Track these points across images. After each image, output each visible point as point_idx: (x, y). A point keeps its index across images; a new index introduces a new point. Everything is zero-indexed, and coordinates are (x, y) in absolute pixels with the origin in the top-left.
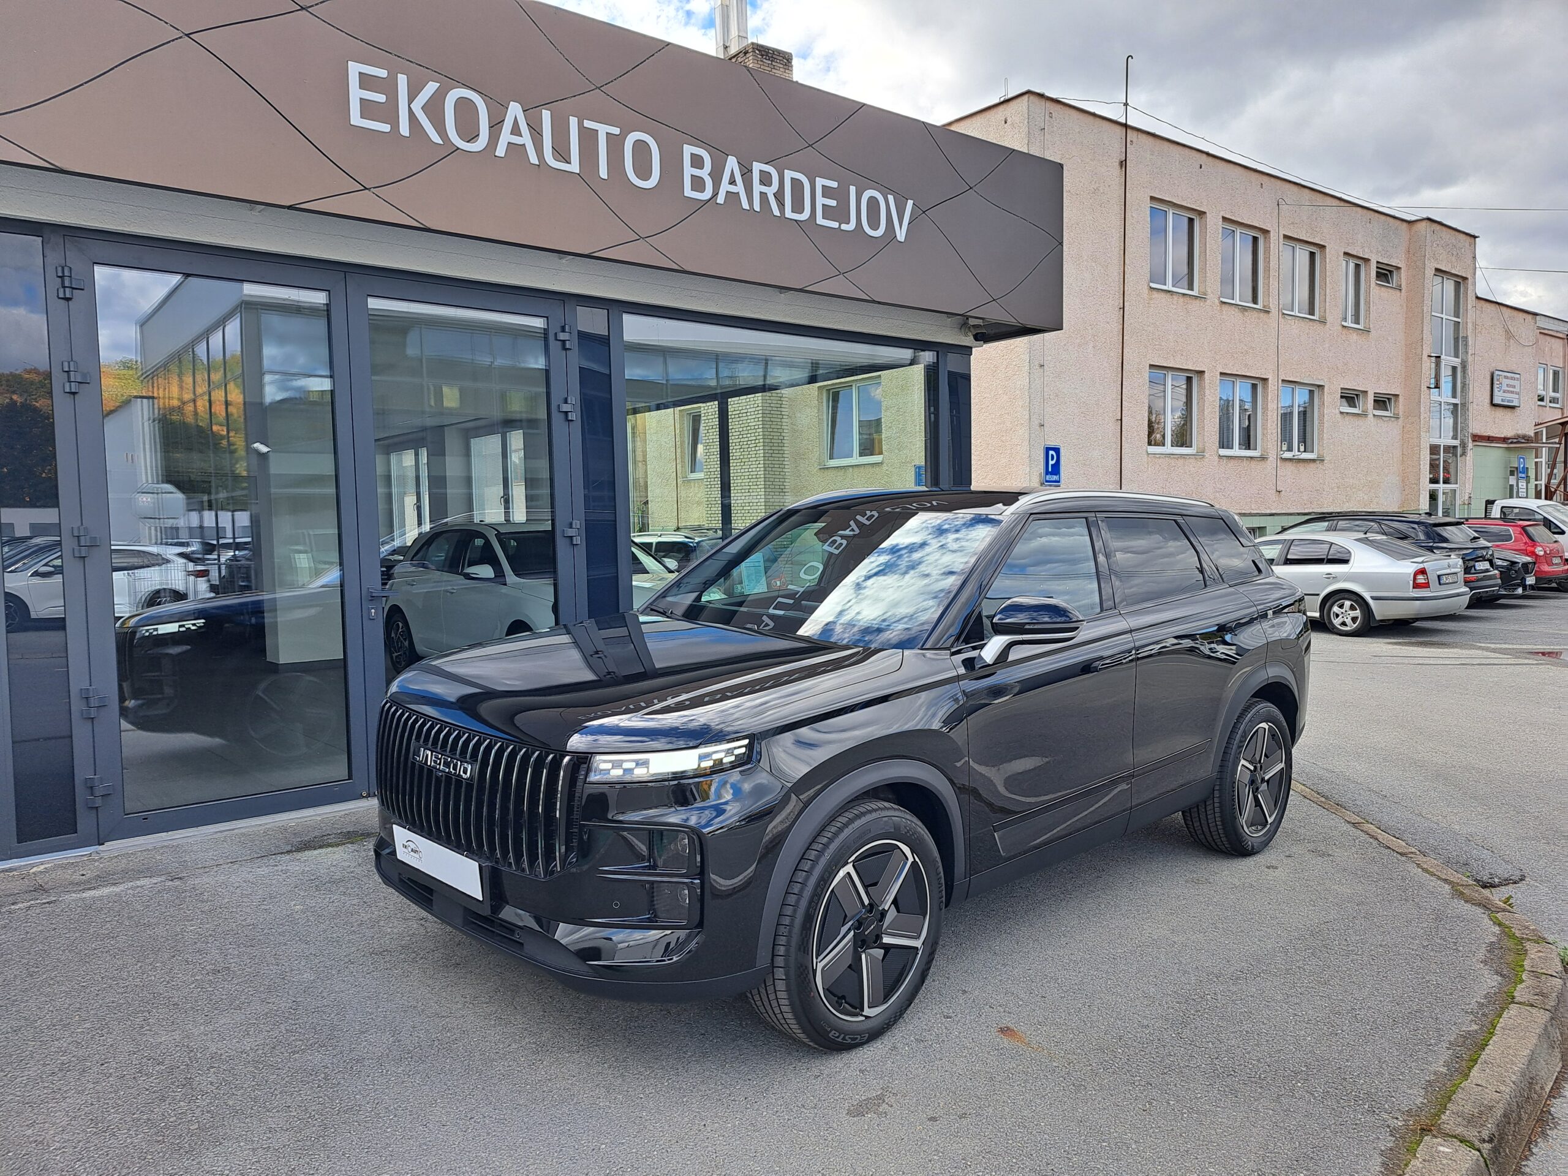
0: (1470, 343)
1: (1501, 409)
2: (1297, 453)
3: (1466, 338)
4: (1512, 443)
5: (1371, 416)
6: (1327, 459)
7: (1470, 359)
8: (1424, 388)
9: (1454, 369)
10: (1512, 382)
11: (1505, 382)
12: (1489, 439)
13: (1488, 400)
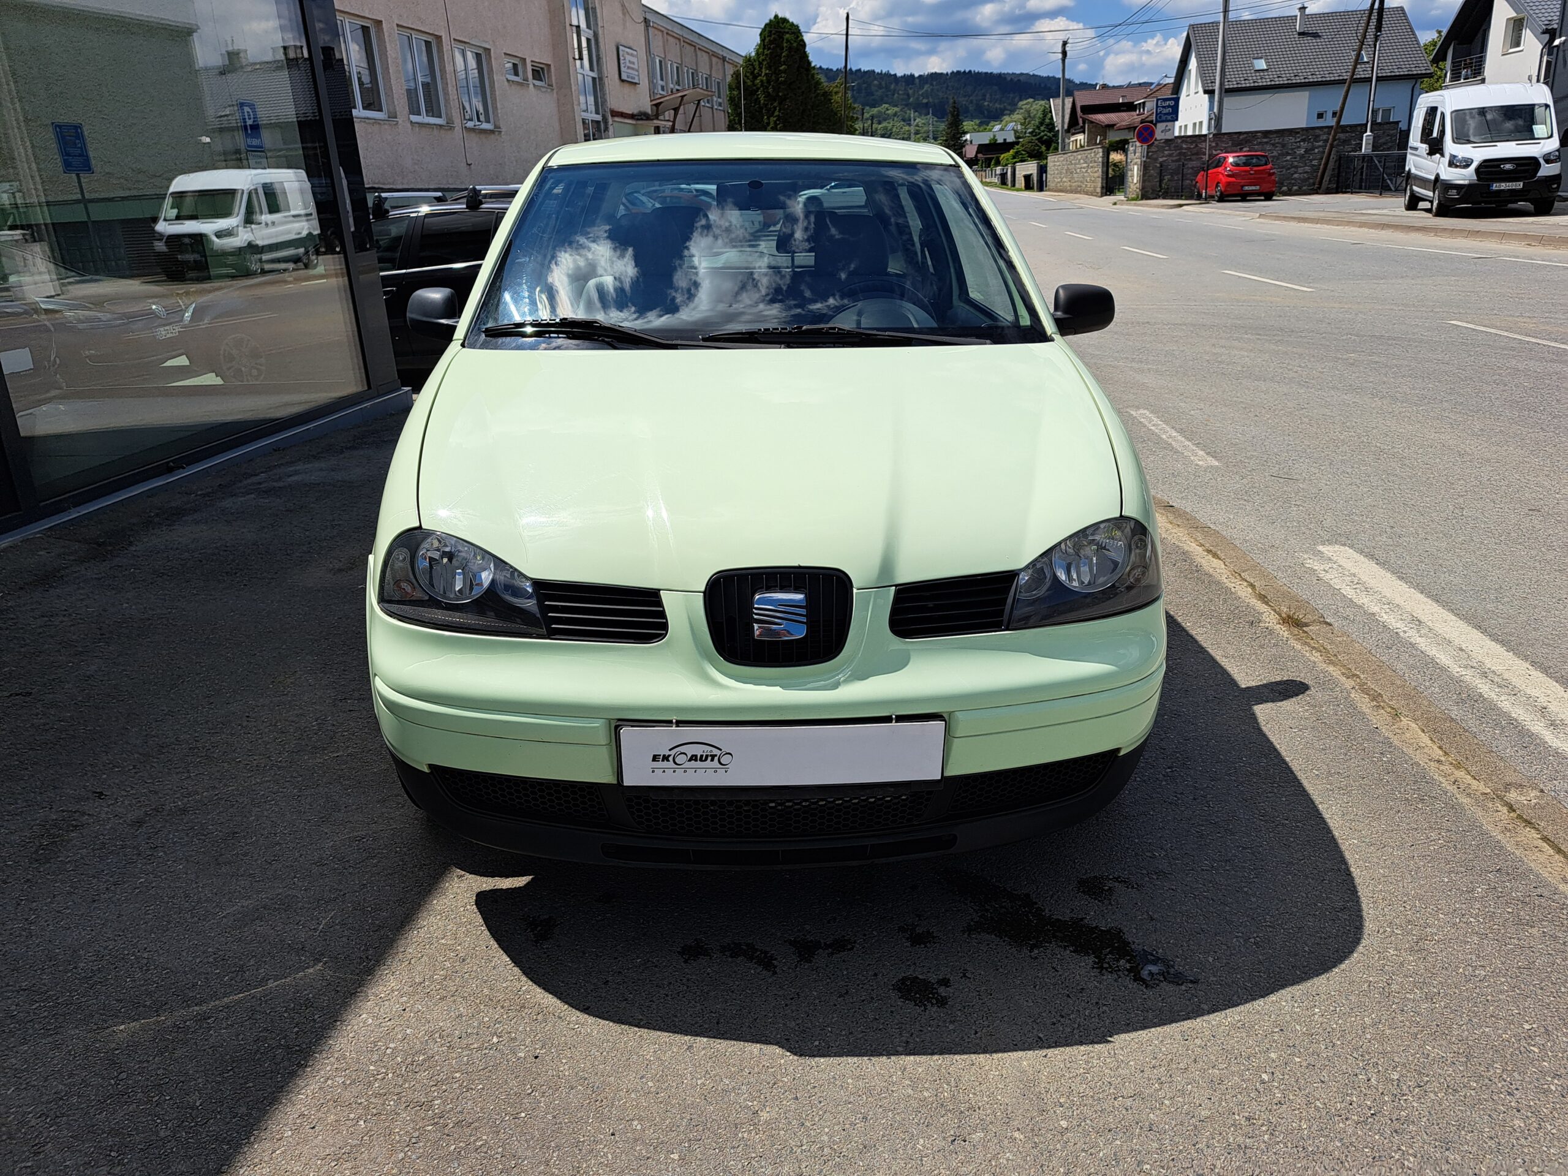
0: (599, 15)
1: (626, 85)
2: (478, 123)
3: (594, 9)
4: (638, 119)
5: (531, 86)
6: (503, 130)
7: (600, 32)
8: (571, 60)
9: (588, 40)
10: (634, 60)
11: (628, 58)
12: (622, 115)
13: (617, 76)
